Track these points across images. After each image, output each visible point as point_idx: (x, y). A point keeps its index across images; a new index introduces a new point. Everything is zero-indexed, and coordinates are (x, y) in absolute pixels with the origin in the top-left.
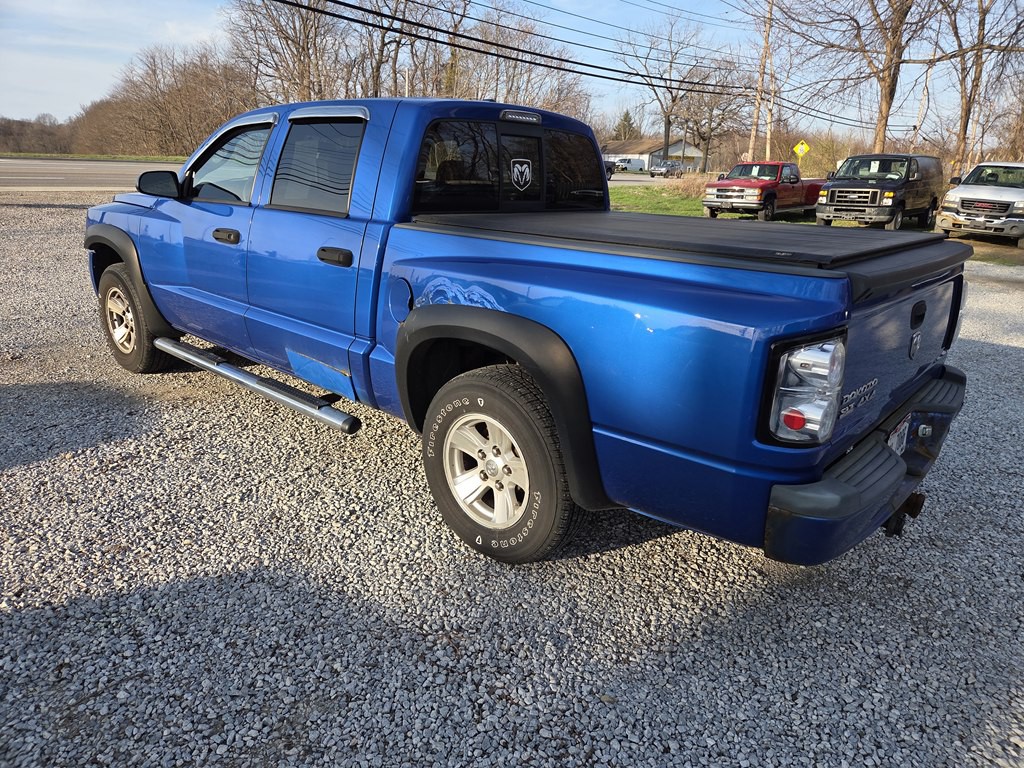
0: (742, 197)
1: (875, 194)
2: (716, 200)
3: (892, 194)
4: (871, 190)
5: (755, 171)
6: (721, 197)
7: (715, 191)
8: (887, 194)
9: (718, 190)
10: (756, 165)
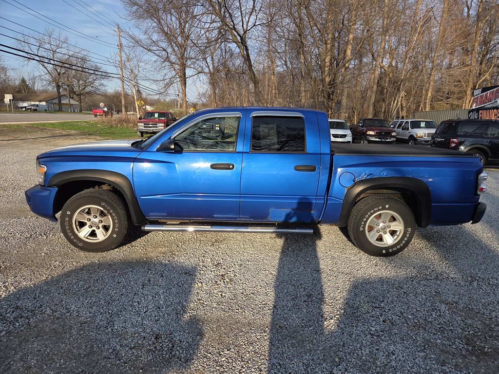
0: (157, 127)
1: (212, 125)
2: (144, 128)
3: (218, 126)
4: (211, 124)
5: (156, 115)
6: (146, 127)
7: (143, 124)
8: (217, 125)
9: (144, 124)
10: (156, 113)
